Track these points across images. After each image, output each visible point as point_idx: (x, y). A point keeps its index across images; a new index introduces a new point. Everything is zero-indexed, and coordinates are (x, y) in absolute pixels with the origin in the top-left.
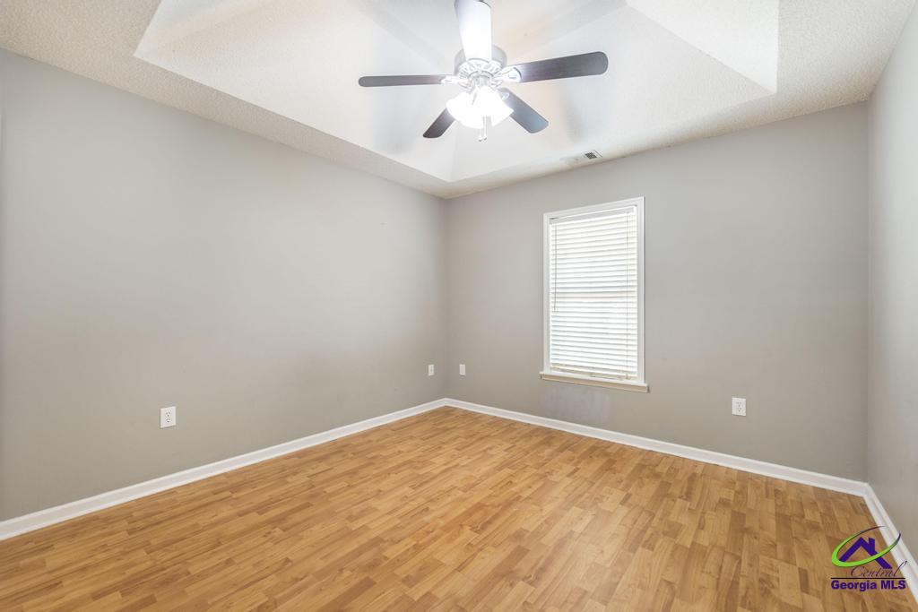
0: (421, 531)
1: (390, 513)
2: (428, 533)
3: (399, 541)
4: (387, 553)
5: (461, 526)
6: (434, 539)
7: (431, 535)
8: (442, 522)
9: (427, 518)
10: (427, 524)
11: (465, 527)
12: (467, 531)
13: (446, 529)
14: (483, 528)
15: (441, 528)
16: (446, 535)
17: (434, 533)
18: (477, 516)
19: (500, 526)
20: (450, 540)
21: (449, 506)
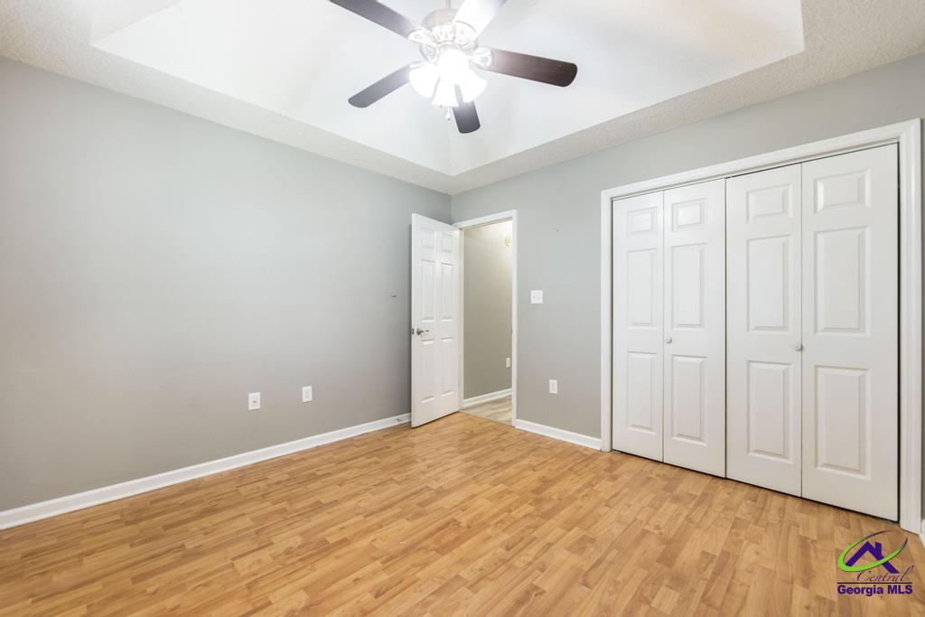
0: (509, 523)
1: (549, 545)
2: (501, 521)
3: (525, 516)
4: (531, 508)
5: (469, 527)
6: (494, 516)
7: (498, 519)
8: (489, 531)
9: (506, 536)
10: (503, 531)
11: (466, 526)
12: (464, 522)
13: (484, 525)
14: (448, 524)
15: (489, 526)
16: (484, 519)
17: (495, 521)
18: (450, 537)
19: (430, 525)
20: (481, 515)
21: (481, 552)
